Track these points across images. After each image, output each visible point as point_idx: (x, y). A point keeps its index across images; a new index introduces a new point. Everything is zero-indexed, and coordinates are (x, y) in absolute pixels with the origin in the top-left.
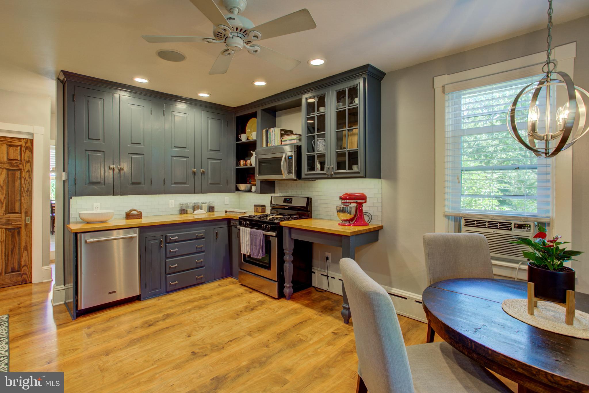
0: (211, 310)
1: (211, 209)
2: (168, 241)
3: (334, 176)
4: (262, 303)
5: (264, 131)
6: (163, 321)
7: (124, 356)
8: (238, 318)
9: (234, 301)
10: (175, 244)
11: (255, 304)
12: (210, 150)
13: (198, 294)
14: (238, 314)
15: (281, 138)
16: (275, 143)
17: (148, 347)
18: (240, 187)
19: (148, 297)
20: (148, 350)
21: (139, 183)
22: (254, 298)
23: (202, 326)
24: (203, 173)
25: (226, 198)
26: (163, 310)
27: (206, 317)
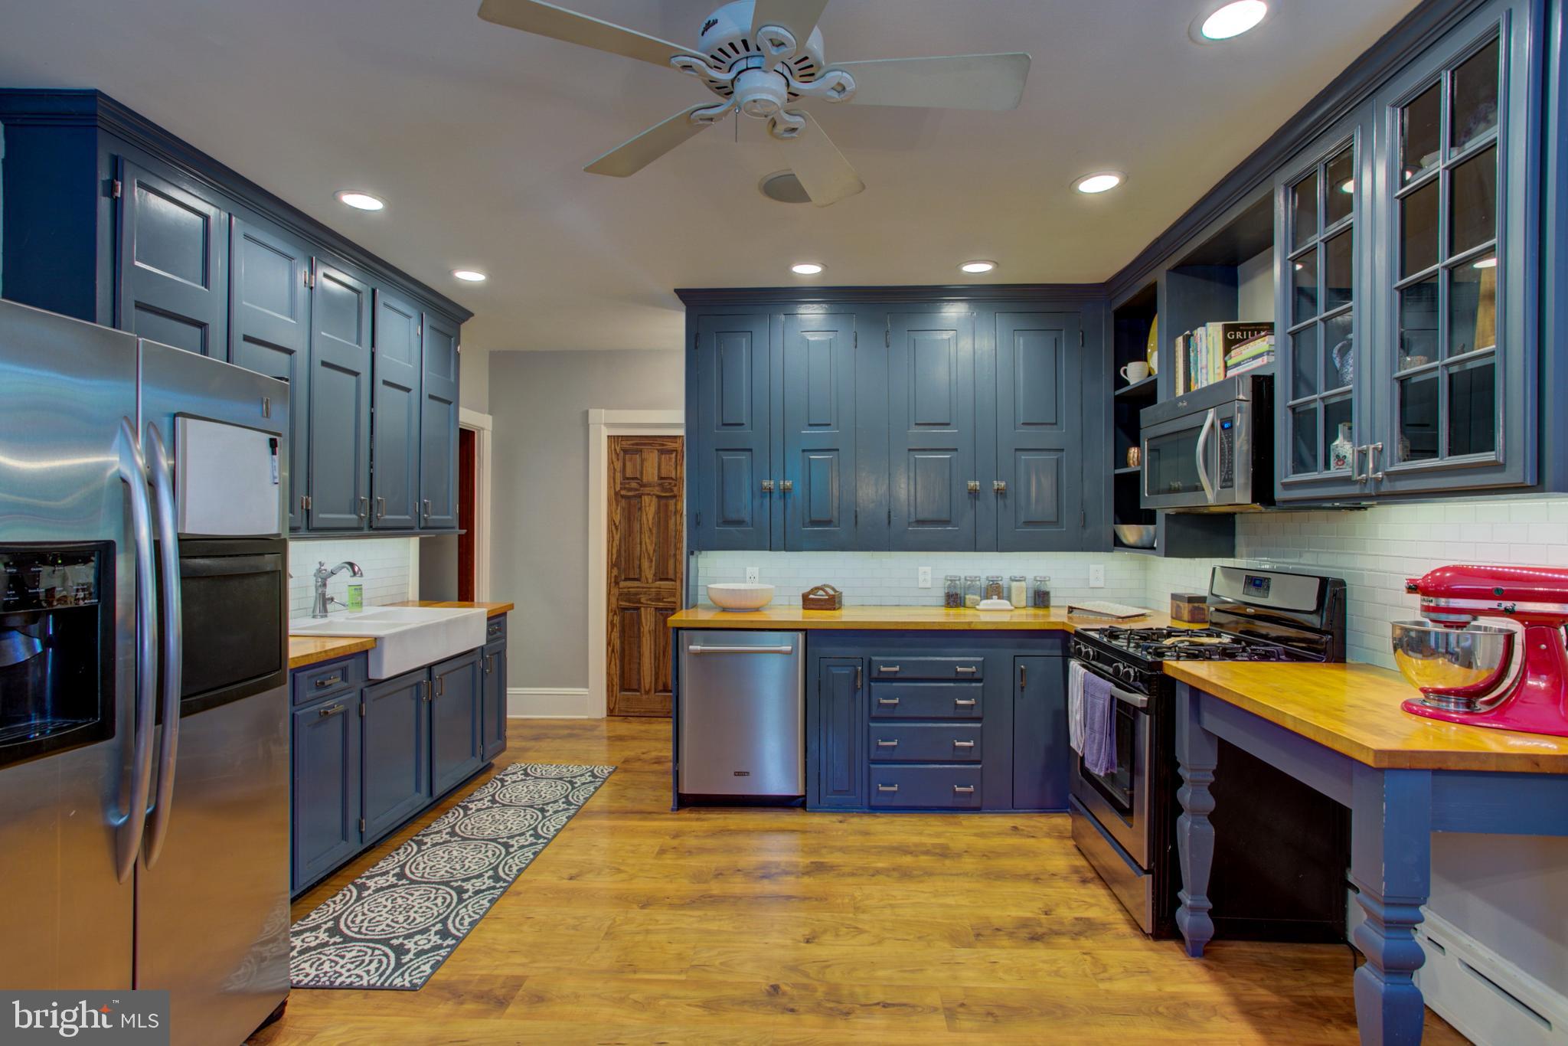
0: (923, 892)
1: (1041, 599)
2: (875, 674)
3: (1386, 487)
4: (1087, 928)
5: (1180, 340)
6: (798, 877)
7: (662, 924)
8: (969, 945)
9: (1008, 888)
10: (894, 684)
11: (1062, 924)
12: (1023, 424)
13: (938, 835)
14: (983, 934)
15: (1227, 358)
16: (1207, 380)
17: (713, 926)
18: (1125, 537)
19: (823, 808)
20: (708, 932)
21: (828, 523)
22: (1074, 904)
23: (860, 926)
24: (1000, 493)
25: (1093, 567)
26: (824, 851)
27: (892, 906)
